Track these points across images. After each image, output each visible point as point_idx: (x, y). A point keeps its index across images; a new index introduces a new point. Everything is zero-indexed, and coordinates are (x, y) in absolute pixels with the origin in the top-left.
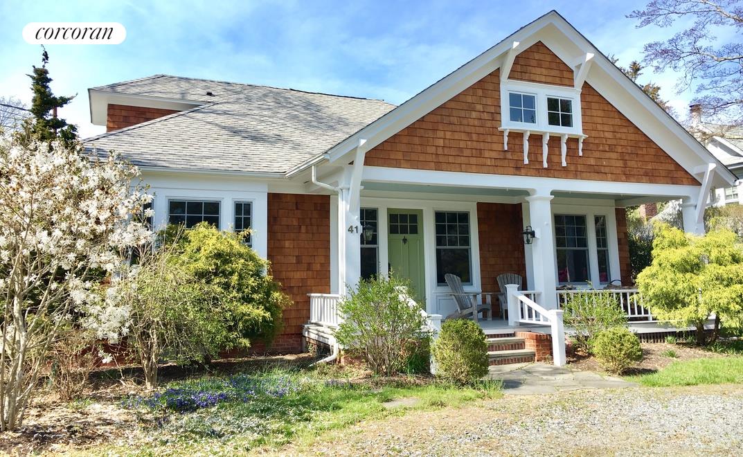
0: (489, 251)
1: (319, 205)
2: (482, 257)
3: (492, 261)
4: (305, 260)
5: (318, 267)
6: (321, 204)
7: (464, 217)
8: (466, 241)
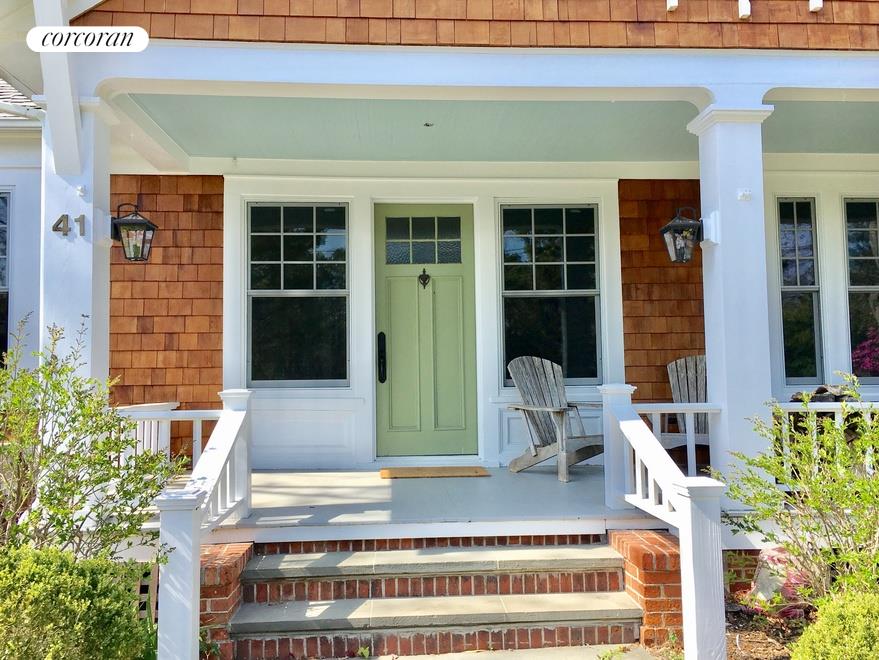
0: (651, 301)
1: (196, 199)
2: (632, 317)
3: (659, 325)
4: (160, 325)
5: (192, 342)
6: (200, 196)
7: (583, 218)
8: (586, 276)
